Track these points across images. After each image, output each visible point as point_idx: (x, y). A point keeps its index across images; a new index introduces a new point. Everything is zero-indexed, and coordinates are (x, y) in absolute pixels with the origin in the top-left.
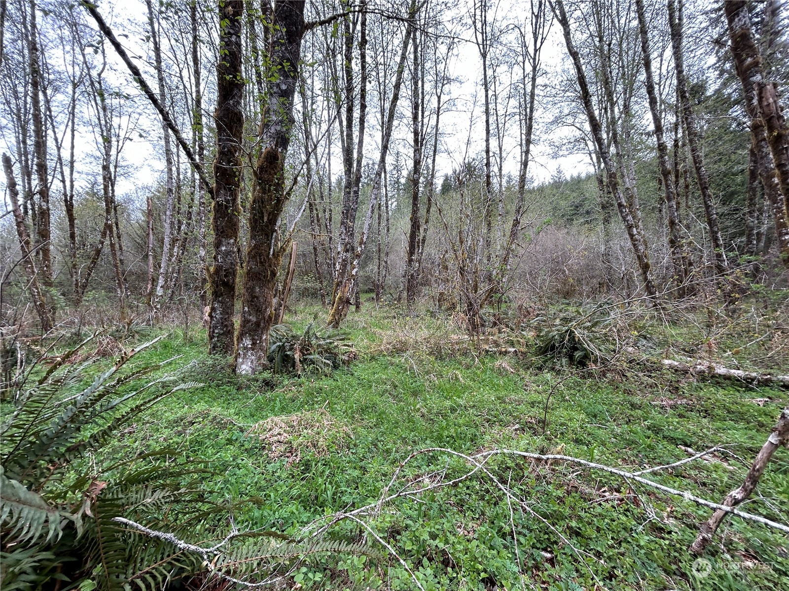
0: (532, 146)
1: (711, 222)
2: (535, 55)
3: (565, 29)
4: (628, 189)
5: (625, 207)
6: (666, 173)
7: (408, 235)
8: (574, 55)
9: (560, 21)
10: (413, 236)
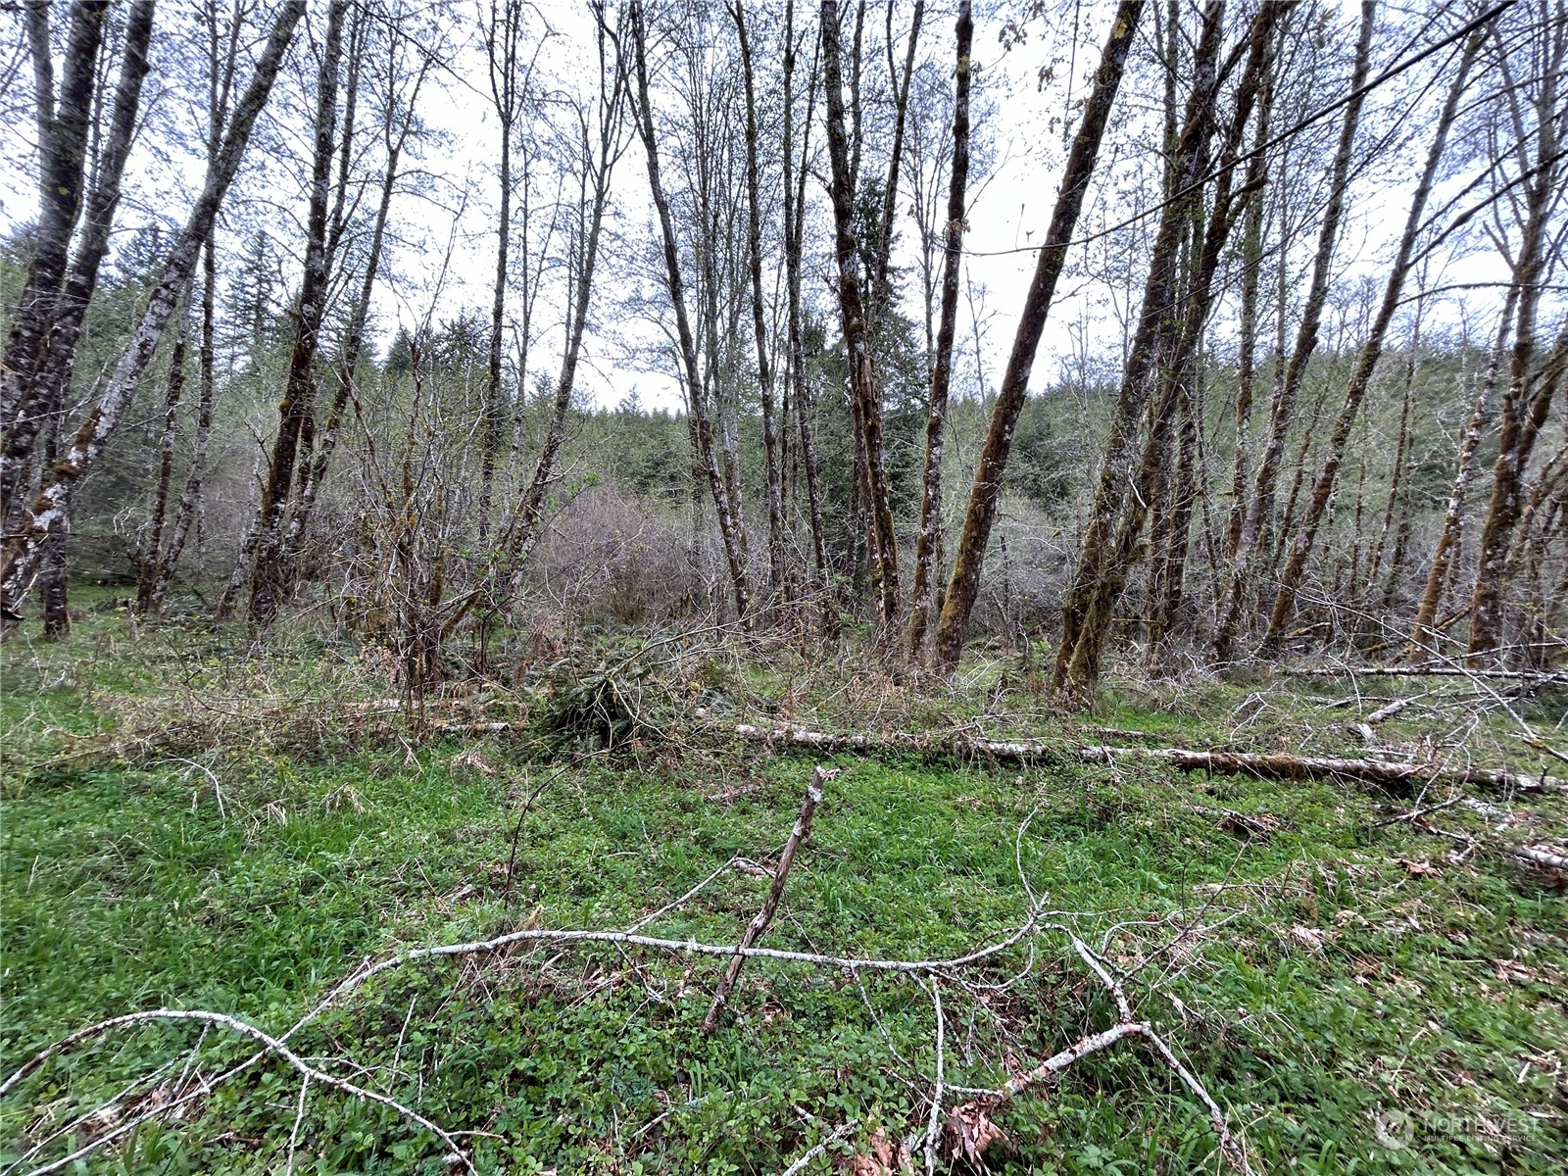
0: (585, 334)
1: (815, 524)
2: (603, 172)
3: (650, 157)
4: (726, 452)
5: (719, 480)
6: (770, 442)
7: (271, 448)
8: (663, 207)
9: (645, 139)
10: (284, 453)
